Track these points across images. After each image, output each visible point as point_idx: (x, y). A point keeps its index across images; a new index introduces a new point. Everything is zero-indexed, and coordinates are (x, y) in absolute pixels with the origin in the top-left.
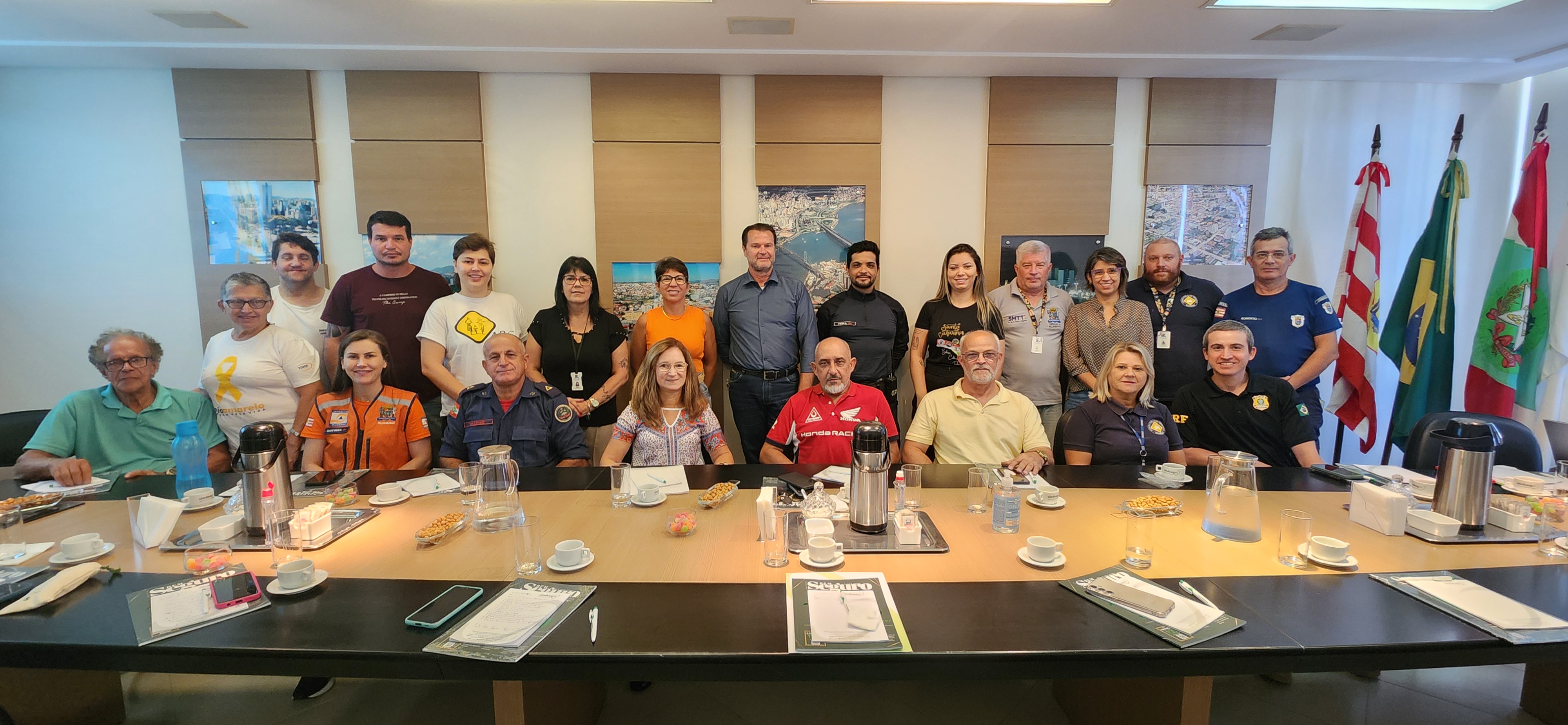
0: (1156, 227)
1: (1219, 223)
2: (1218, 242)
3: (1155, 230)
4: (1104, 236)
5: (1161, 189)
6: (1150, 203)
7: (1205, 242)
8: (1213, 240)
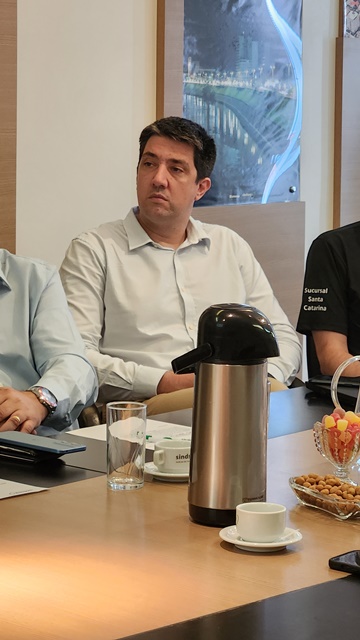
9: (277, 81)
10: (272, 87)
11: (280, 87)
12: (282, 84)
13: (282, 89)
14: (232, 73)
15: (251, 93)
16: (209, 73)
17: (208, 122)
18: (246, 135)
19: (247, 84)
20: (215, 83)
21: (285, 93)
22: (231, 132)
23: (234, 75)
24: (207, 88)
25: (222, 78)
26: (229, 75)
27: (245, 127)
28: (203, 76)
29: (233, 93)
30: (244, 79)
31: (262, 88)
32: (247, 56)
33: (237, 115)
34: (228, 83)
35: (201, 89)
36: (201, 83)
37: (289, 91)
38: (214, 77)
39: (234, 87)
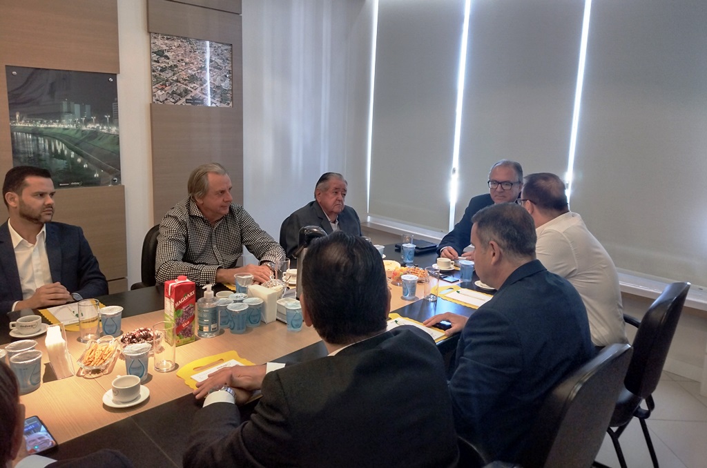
0: (161, 71)
1: (211, 72)
3: (161, 73)
4: (116, 74)
5: (163, 38)
6: (155, 49)
9: (98, 125)
10: (93, 128)
11: (100, 128)
12: (103, 127)
13: (103, 129)
14: (58, 121)
15: (75, 131)
16: (36, 121)
17: (38, 146)
18: (73, 153)
19: (72, 126)
20: (42, 126)
21: (105, 131)
22: (59, 151)
23: (60, 122)
24: (37, 129)
25: (48, 123)
26: (56, 122)
27: (71, 149)
28: (31, 122)
29: (60, 131)
30: (69, 124)
31: (84, 128)
32: (70, 112)
33: (63, 142)
34: (55, 125)
35: (30, 129)
36: (30, 125)
37: (109, 130)
38: (41, 123)
39: (60, 128)
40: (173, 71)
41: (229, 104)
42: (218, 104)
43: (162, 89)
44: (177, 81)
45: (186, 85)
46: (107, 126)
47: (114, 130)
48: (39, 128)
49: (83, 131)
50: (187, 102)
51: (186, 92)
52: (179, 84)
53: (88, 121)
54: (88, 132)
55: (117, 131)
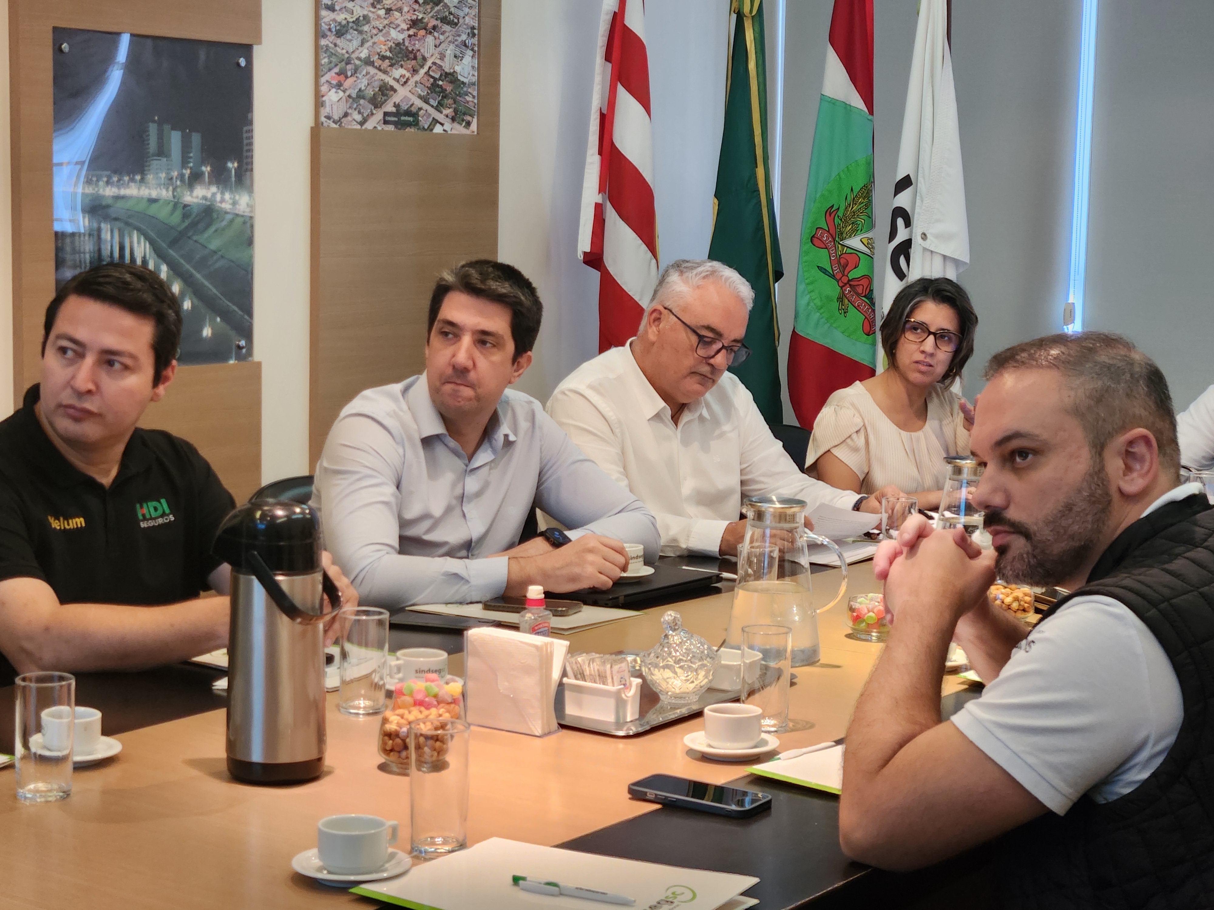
1: (436, 34)
2: (435, 79)
3: (338, 41)
4: (252, 47)
7: (417, 78)
8: (427, 73)
9: (214, 189)
10: (205, 198)
11: (218, 197)
12: (223, 193)
13: (223, 201)
14: (138, 177)
15: (170, 207)
16: (99, 178)
17: (99, 250)
19: (164, 193)
20: (109, 192)
21: (226, 206)
23: (142, 180)
24: (98, 198)
25: (120, 184)
26: (132, 180)
27: (161, 255)
29: (141, 207)
30: (159, 185)
31: (187, 198)
32: (162, 152)
34: (132, 191)
35: (87, 201)
36: (87, 191)
37: (234, 203)
38: (108, 183)
39: (142, 198)
40: (360, 32)
41: (468, 124)
42: (448, 126)
43: (339, 85)
44: (368, 62)
45: (385, 72)
46: (231, 192)
47: (244, 200)
48: (103, 197)
49: (185, 206)
50: (386, 122)
51: (385, 90)
52: (372, 71)
53: (196, 178)
54: (195, 211)
55: (251, 207)
